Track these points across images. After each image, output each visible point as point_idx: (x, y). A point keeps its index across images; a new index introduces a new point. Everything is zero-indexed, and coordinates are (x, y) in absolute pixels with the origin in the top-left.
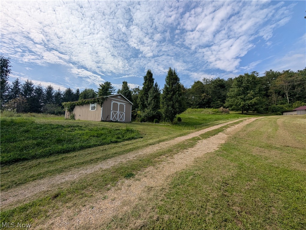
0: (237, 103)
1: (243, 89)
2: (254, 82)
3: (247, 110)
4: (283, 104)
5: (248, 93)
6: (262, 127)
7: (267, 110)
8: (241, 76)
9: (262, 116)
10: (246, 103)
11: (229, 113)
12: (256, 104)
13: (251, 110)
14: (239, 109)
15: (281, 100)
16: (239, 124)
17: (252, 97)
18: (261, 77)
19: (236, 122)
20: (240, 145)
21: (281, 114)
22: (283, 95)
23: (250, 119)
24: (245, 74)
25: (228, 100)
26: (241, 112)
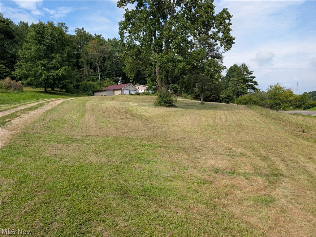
0: (35, 73)
1: (44, 49)
2: (62, 41)
3: (52, 86)
4: (95, 81)
5: (53, 58)
6: (67, 114)
7: (78, 88)
8: (41, 24)
9: (72, 96)
10: (50, 74)
11: (22, 91)
12: (64, 77)
13: (58, 87)
14: (39, 84)
15: (92, 76)
16: (36, 110)
17: (59, 65)
18: (71, 36)
19: (33, 106)
20: (30, 145)
21: (92, 94)
22: (95, 69)
23: (55, 102)
24: (49, 23)
25: (21, 65)
26: (43, 89)
